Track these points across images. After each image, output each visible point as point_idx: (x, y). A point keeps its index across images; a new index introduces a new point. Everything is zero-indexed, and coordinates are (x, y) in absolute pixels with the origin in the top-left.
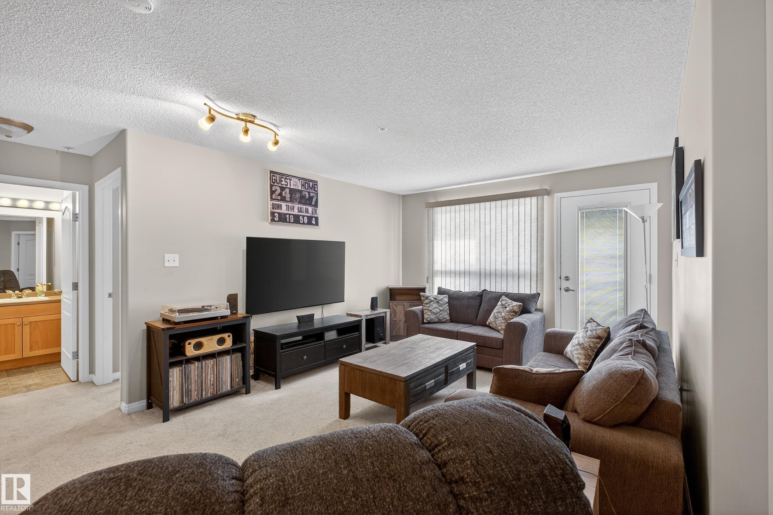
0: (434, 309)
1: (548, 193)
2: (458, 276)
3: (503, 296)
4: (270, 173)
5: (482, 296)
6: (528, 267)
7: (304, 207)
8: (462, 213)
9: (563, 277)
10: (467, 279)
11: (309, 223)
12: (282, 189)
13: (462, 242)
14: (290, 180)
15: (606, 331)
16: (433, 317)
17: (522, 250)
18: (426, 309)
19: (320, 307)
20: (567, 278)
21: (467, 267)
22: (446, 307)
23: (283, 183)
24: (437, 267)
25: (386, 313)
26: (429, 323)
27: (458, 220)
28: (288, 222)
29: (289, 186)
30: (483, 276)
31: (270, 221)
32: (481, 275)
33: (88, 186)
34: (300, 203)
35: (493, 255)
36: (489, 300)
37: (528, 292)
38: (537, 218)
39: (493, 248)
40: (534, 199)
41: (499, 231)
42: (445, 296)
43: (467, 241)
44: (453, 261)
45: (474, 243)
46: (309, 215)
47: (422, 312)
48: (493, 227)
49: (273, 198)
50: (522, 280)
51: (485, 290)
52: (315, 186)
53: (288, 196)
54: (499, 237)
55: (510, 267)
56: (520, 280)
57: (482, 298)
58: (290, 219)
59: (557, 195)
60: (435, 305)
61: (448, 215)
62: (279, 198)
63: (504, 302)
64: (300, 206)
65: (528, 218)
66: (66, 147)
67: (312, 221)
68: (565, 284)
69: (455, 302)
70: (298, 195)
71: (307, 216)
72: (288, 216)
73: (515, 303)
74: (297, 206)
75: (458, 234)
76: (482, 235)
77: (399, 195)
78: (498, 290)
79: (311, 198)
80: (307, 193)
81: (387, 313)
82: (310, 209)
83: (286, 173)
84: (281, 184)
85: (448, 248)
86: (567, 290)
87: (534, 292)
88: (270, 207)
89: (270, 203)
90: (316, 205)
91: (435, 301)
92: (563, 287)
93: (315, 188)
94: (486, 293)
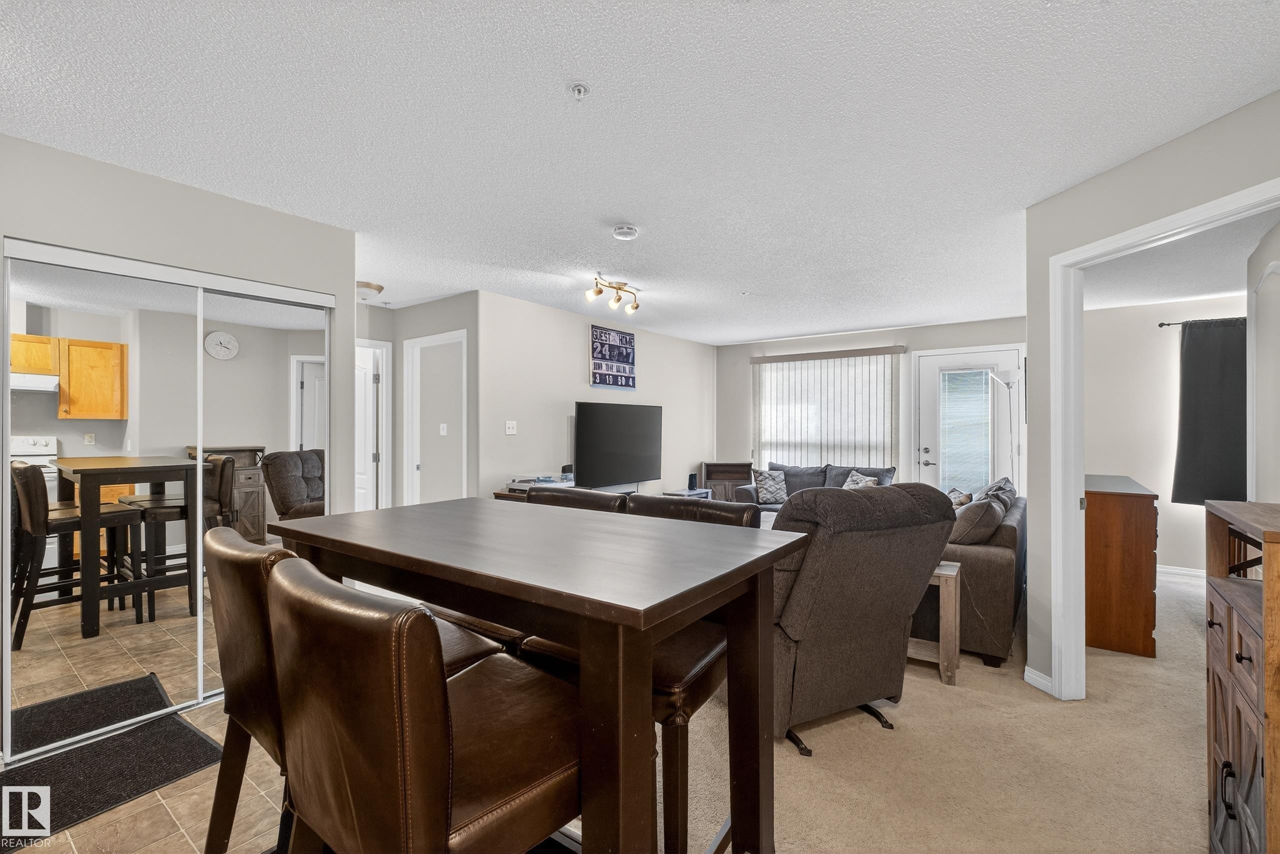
0: (770, 487)
1: (905, 350)
2: (792, 449)
3: (853, 471)
4: (592, 328)
5: (825, 472)
6: (880, 438)
7: (622, 365)
8: (798, 372)
9: (922, 447)
10: (804, 452)
11: (627, 385)
12: (603, 345)
13: (798, 406)
14: (609, 334)
15: (968, 498)
16: (769, 496)
17: (873, 417)
18: (760, 488)
19: (636, 484)
20: (927, 450)
21: (804, 437)
22: (783, 485)
23: (603, 338)
24: (766, 437)
25: (707, 493)
26: (765, 503)
27: (792, 380)
28: (608, 384)
29: (608, 342)
30: (825, 449)
31: (591, 383)
32: (822, 447)
33: (391, 343)
34: (618, 361)
35: (838, 423)
36: (836, 476)
37: (880, 466)
38: (892, 380)
39: (838, 414)
40: (888, 357)
41: (845, 393)
42: (780, 472)
43: (804, 406)
44: (786, 430)
45: (813, 409)
46: (626, 375)
47: (756, 490)
48: (838, 389)
49: (595, 356)
50: (873, 453)
51: (828, 465)
52: (632, 340)
53: (608, 353)
54: (844, 402)
55: (859, 438)
56: (871, 453)
57: (826, 474)
58: (609, 381)
59: (915, 354)
60: (771, 483)
61: (780, 373)
62: (600, 356)
63: (854, 478)
64: (618, 365)
65: (881, 378)
66: (384, 303)
67: (630, 382)
68: (924, 457)
69: (793, 480)
70: (616, 352)
71: (625, 377)
72: (607, 377)
73: (869, 478)
74: (615, 365)
75: (792, 397)
76: (824, 399)
77: (714, 346)
78: (844, 465)
79: (628, 355)
80: (624, 350)
81: (709, 493)
82: (627, 367)
83: (606, 327)
84: (601, 340)
85: (780, 414)
86: (927, 464)
87: (888, 466)
88: (592, 367)
89: (592, 362)
90: (633, 363)
91: (771, 478)
92: (922, 460)
93: (631, 342)
94: (831, 469)
